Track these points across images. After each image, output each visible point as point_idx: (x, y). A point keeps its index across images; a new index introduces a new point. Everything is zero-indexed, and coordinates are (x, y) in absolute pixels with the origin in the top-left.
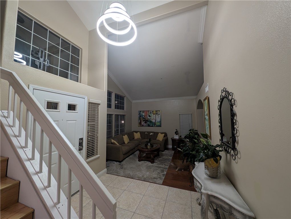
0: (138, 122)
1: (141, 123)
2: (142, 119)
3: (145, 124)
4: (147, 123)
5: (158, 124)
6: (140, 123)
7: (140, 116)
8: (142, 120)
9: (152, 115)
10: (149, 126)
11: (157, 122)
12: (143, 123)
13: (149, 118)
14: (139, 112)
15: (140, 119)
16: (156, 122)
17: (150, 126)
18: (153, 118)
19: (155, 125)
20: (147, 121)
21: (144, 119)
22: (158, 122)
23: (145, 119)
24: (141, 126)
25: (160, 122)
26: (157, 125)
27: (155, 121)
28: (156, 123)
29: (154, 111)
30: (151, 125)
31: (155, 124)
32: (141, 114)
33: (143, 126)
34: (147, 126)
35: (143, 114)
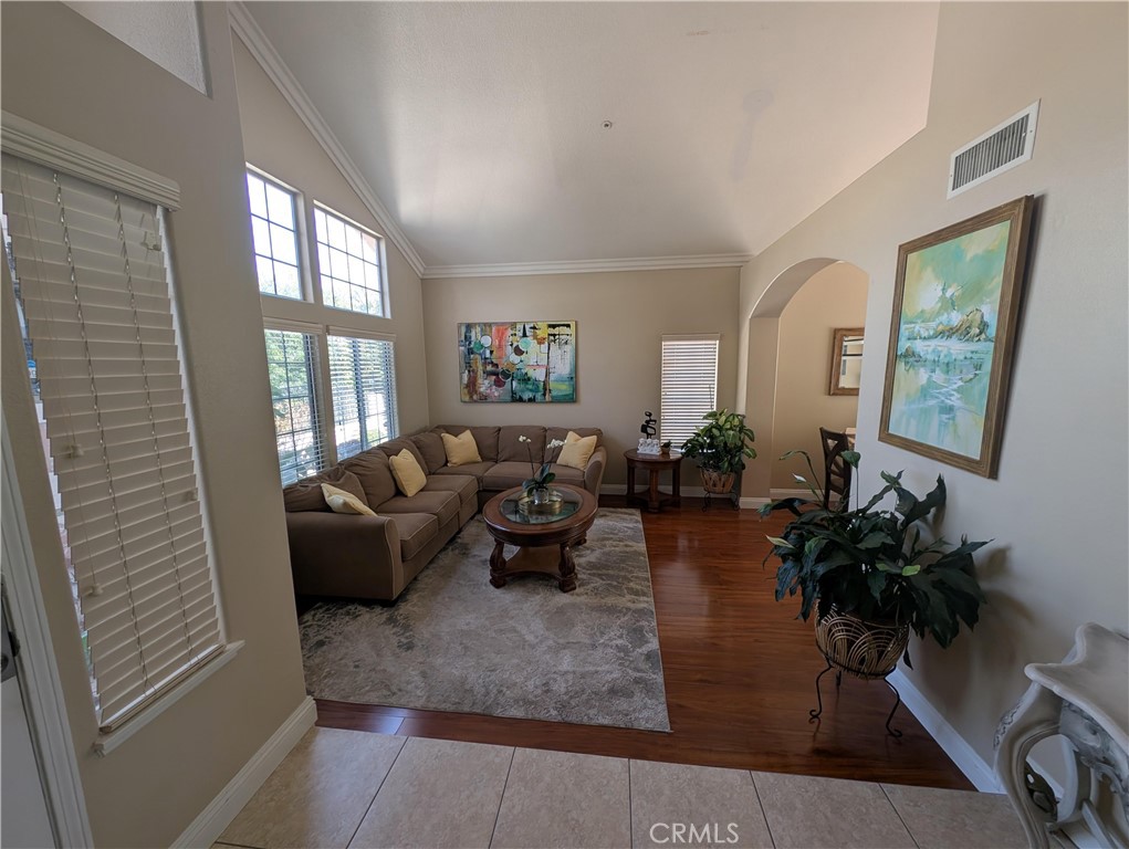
0: (461, 378)
1: (474, 385)
2: (481, 368)
3: (496, 392)
4: (508, 385)
5: (564, 389)
6: (467, 386)
7: (470, 351)
8: (480, 373)
9: (530, 345)
10: (516, 399)
11: (556, 381)
12: (485, 385)
13: (515, 358)
14: (463, 330)
15: (468, 365)
16: (552, 377)
17: (521, 400)
18: (536, 359)
19: (544, 395)
20: (506, 375)
21: (489, 368)
22: (560, 380)
23: (497, 365)
24: (476, 402)
25: (573, 378)
26: (554, 393)
27: (547, 374)
28: (552, 385)
29: (539, 325)
30: (526, 396)
31: (545, 389)
32: (473, 338)
33: (484, 399)
34: (509, 398)
35: (486, 341)
